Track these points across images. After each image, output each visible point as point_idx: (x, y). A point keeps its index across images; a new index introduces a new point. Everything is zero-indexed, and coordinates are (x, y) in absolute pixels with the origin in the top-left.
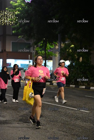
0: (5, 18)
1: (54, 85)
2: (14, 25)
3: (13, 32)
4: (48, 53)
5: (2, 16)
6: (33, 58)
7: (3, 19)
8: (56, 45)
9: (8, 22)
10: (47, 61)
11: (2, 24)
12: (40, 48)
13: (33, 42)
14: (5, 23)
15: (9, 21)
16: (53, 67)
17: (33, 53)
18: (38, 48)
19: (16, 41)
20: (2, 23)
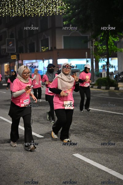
0: (53, 6)
1: (120, 90)
2: (66, 15)
3: (64, 24)
4: (111, 48)
5: (50, 3)
6: (91, 56)
7: (51, 7)
8: (121, 37)
9: (57, 10)
10: (110, 59)
11: (50, 14)
12: (100, 43)
13: (90, 35)
14: (53, 13)
15: (59, 9)
16: (118, 66)
17: (91, 49)
18: (97, 42)
19: (69, 35)
20: (50, 12)
